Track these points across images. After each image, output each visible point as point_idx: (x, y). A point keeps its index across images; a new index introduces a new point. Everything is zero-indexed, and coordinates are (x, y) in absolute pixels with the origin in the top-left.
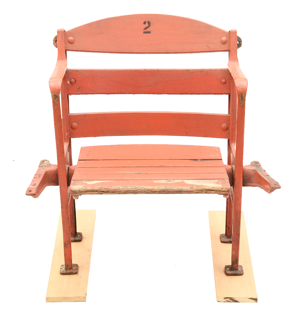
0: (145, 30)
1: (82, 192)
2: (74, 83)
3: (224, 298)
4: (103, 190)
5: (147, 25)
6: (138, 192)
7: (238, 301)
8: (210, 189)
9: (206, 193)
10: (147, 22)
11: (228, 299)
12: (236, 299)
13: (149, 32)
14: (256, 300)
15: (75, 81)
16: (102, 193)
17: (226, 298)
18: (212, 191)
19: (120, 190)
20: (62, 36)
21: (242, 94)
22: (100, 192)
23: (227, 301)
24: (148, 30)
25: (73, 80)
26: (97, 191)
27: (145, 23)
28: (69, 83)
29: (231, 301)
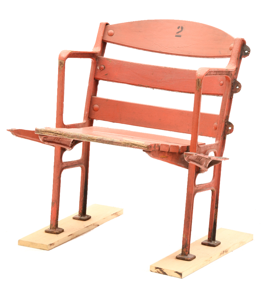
0: (177, 34)
1: (43, 132)
2: (103, 69)
3: (155, 267)
4: (58, 132)
5: (180, 29)
6: (82, 137)
7: (166, 273)
8: (134, 143)
9: (131, 146)
10: (181, 27)
11: (158, 270)
12: (164, 271)
13: (180, 36)
14: (180, 274)
15: (104, 68)
16: (57, 134)
17: (157, 268)
18: (135, 145)
19: (69, 134)
20: (102, 28)
21: (198, 79)
22: (55, 133)
23: (157, 271)
24: (179, 34)
25: (103, 66)
26: (53, 133)
27: (179, 28)
28: (98, 68)
29: (161, 272)
